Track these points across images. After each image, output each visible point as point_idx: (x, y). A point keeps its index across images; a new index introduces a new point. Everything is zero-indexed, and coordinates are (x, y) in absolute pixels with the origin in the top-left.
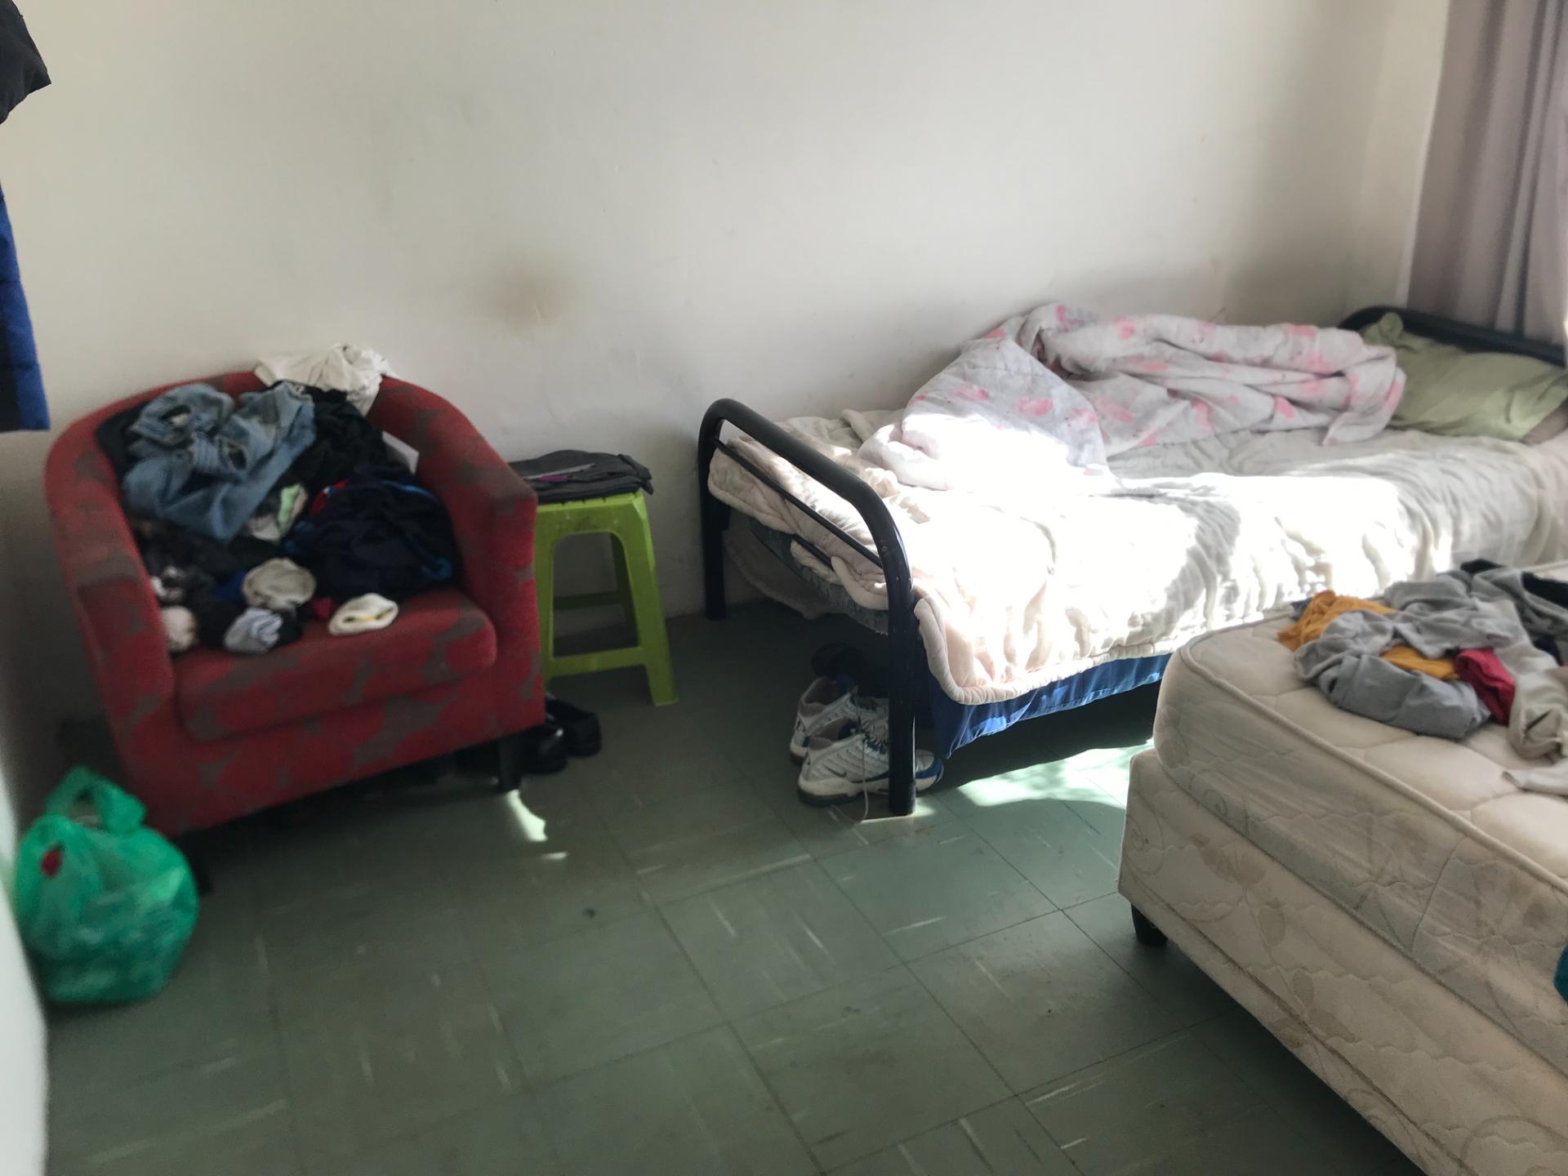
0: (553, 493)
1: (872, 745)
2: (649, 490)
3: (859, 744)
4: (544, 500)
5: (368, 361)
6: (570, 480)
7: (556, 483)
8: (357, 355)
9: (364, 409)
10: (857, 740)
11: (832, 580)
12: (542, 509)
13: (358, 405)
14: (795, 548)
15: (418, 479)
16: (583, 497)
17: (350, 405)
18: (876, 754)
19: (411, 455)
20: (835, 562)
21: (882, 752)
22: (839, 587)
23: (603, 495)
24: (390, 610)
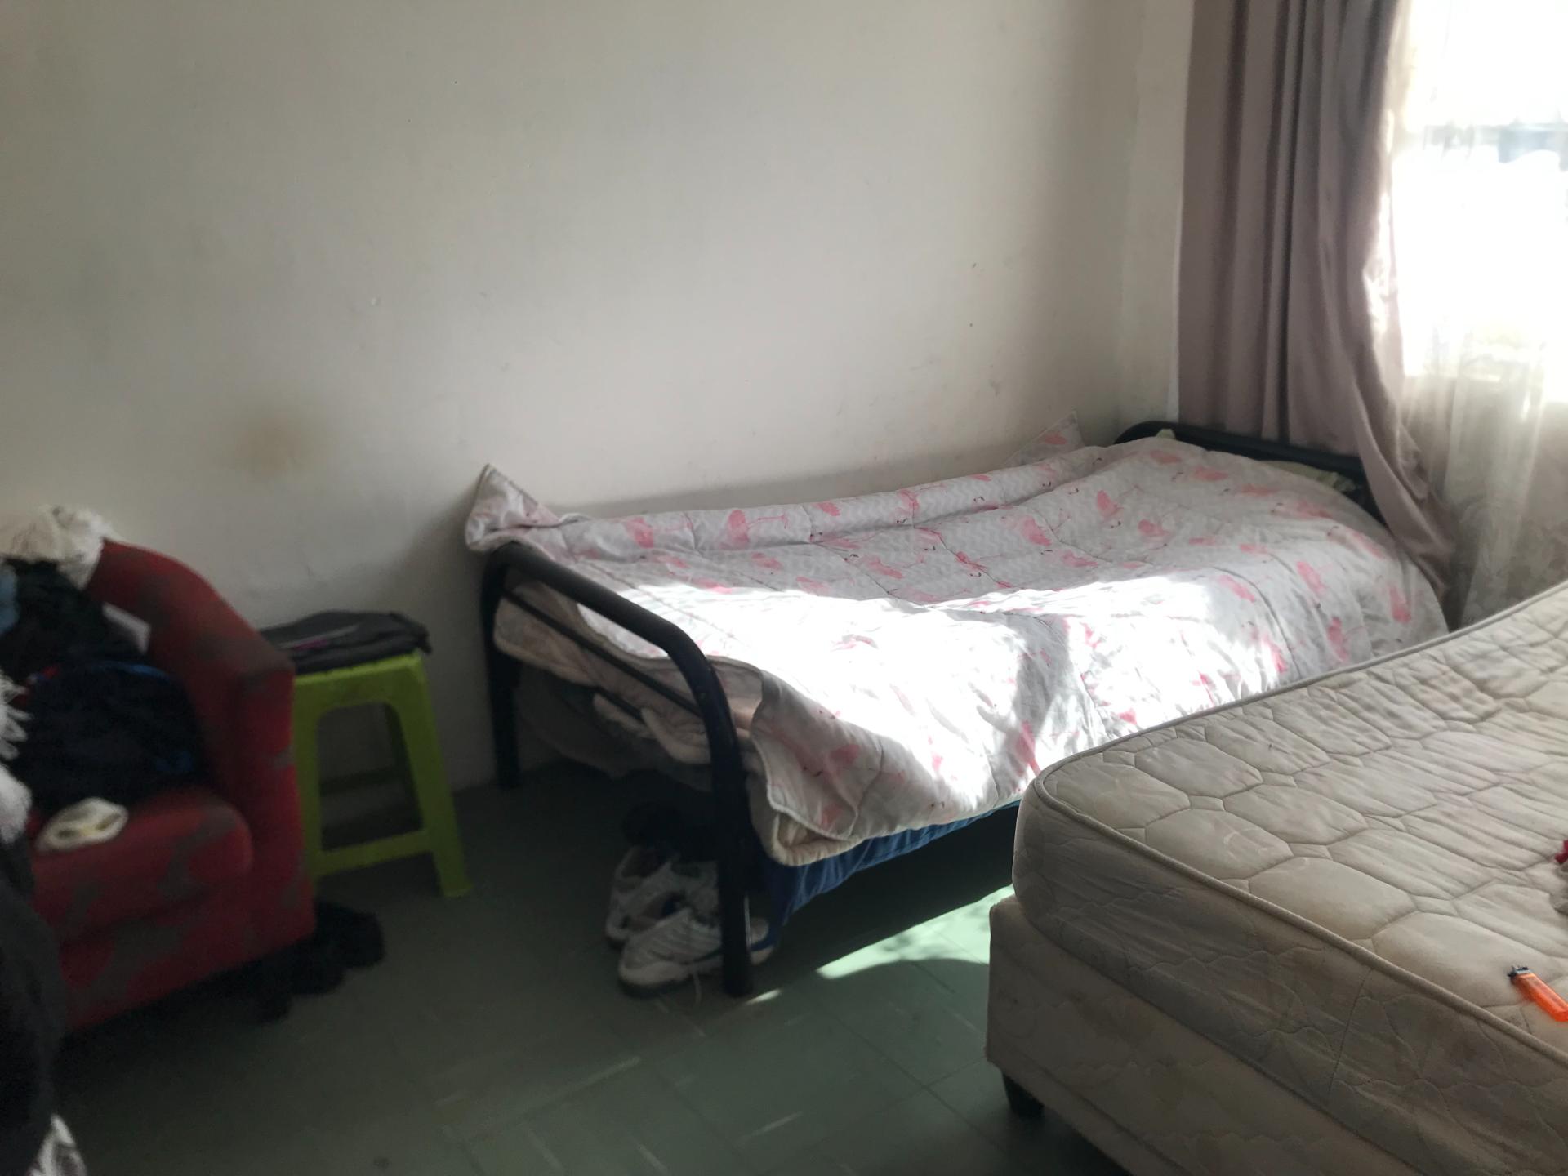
0: (314, 661)
1: (701, 920)
2: (427, 649)
3: (685, 920)
4: (303, 671)
5: (85, 525)
6: (333, 646)
7: (316, 650)
8: (71, 518)
9: (81, 580)
10: (683, 915)
11: (644, 734)
12: (302, 681)
13: (73, 577)
14: (599, 701)
15: (149, 657)
16: (350, 663)
17: (64, 577)
18: (705, 930)
19: (140, 630)
20: (647, 714)
21: (712, 926)
22: (652, 742)
23: (374, 658)
24: (115, 817)
